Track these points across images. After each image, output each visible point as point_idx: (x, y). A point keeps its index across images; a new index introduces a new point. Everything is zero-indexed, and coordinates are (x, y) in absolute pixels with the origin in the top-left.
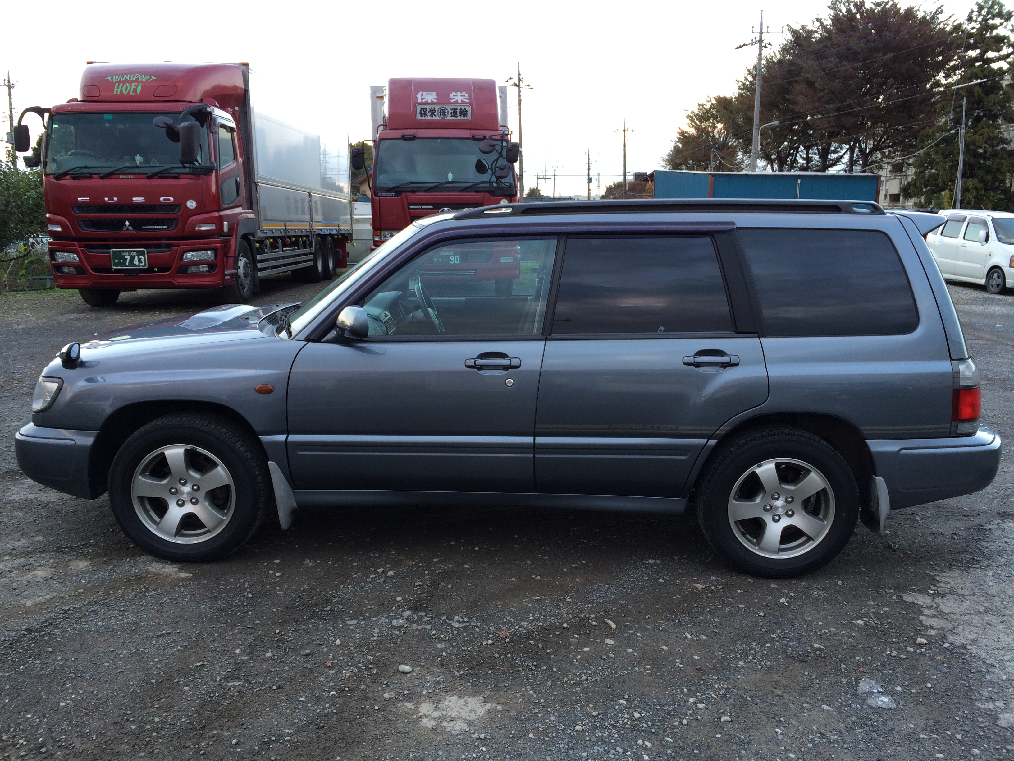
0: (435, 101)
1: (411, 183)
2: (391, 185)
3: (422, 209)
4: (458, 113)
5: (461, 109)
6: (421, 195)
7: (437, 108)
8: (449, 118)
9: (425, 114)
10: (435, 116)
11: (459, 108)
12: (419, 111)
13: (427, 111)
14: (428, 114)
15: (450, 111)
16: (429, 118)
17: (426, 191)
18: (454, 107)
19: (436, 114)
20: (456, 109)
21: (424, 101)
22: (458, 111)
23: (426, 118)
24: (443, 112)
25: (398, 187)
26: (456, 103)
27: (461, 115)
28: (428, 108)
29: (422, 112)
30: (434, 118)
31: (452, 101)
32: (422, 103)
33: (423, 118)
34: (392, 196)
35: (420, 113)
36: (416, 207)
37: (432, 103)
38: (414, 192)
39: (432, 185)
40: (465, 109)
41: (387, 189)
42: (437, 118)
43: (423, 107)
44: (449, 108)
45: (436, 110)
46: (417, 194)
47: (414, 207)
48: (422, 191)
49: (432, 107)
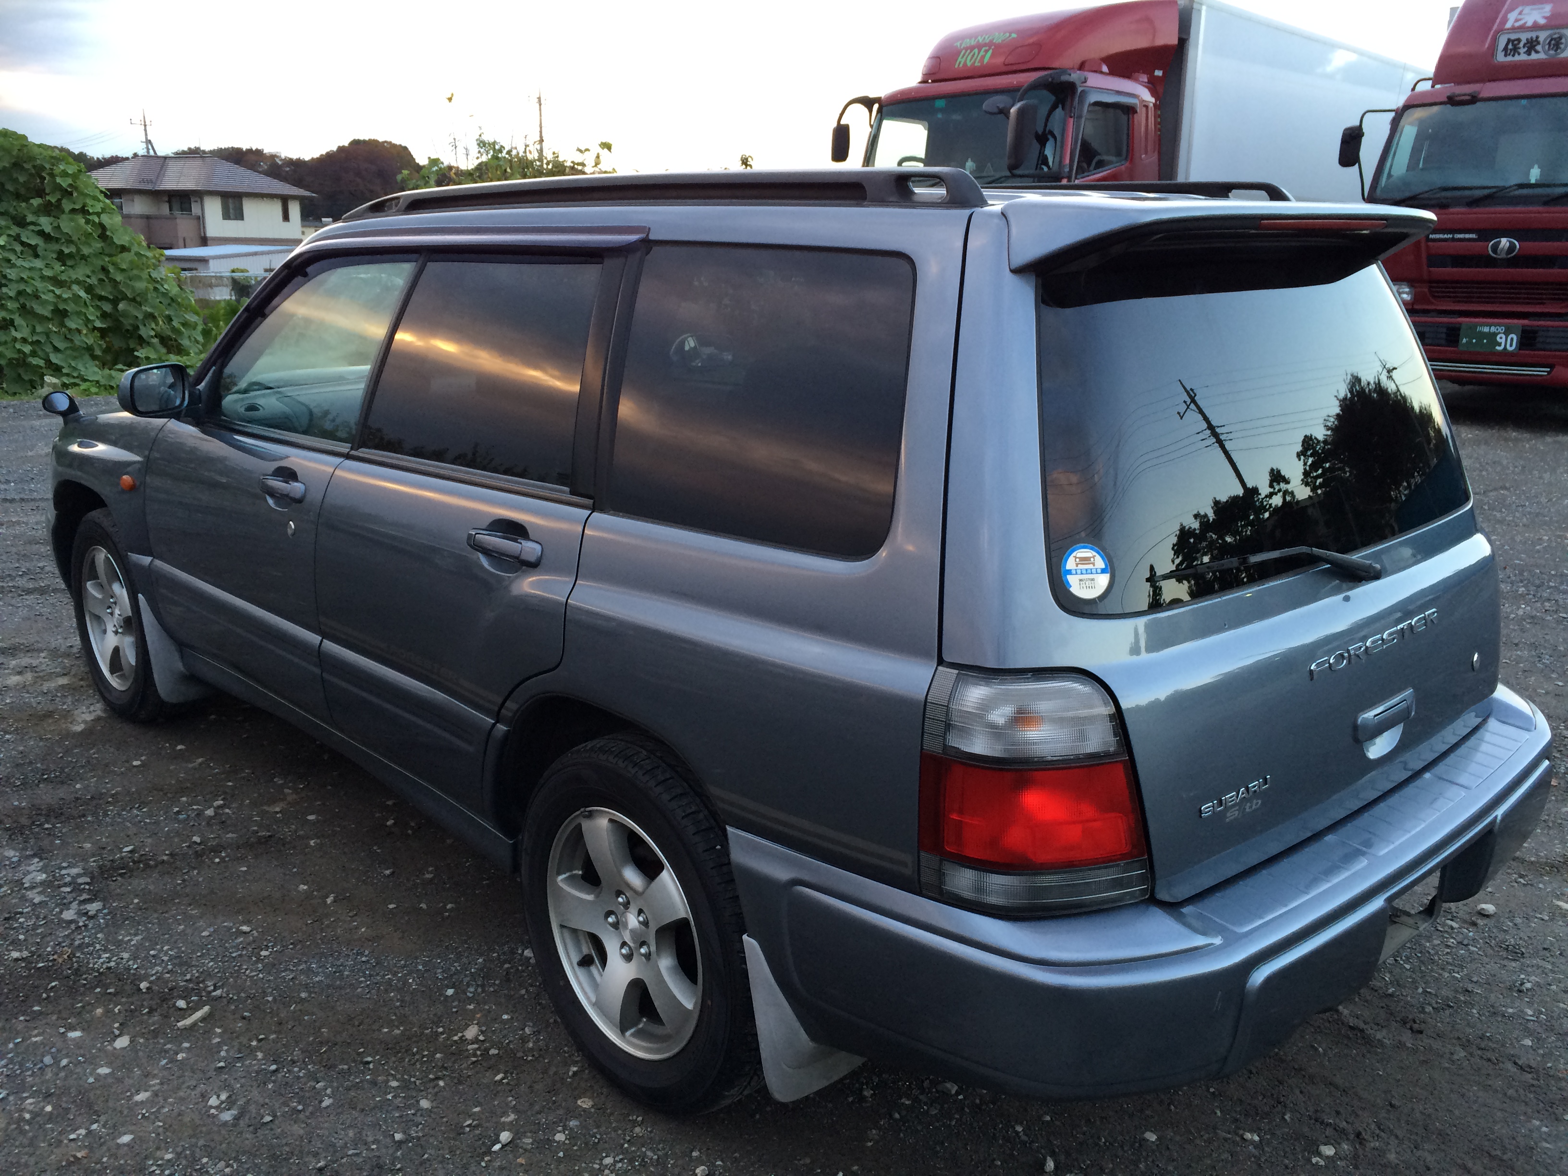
0: (1545, 22)
3: (1453, 239)
7: (1543, 36)
9: (1515, 50)
10: (1537, 52)
12: (1502, 45)
13: (1521, 45)
14: (1523, 51)
16: (1524, 57)
19: (1539, 48)
21: (1517, 24)
23: (1517, 58)
24: (1556, 43)
28: (1524, 37)
29: (1510, 46)
30: (1534, 56)
32: (1514, 28)
33: (1510, 58)
35: (1505, 49)
36: (1441, 236)
37: (1537, 27)
39: (1486, 192)
41: (1396, 202)
42: (1542, 56)
43: (1513, 36)
45: (1541, 39)
46: (1451, 210)
47: (1437, 236)
49: (1533, 35)
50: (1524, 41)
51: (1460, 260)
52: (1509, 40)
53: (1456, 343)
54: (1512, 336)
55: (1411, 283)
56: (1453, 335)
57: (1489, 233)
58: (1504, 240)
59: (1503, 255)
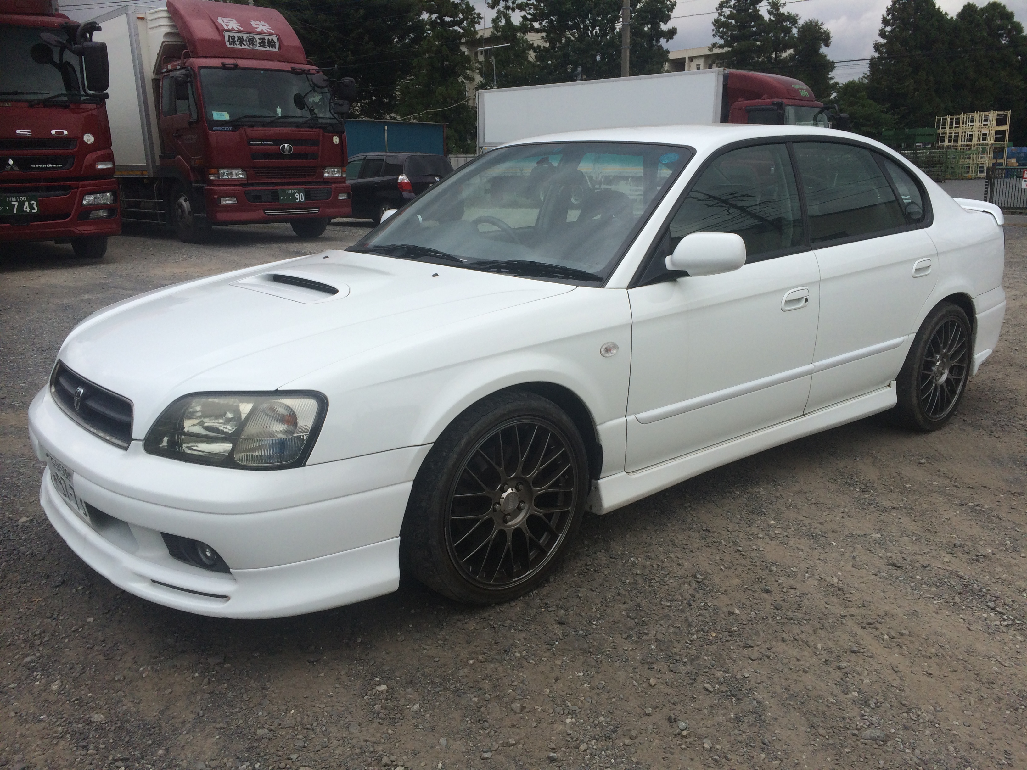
0: (242, 29)
1: (246, 117)
3: (262, 145)
4: (266, 44)
5: (269, 39)
6: (259, 131)
7: (245, 36)
8: (258, 48)
9: (233, 42)
10: (244, 45)
11: (266, 38)
12: (227, 39)
13: (236, 40)
14: (237, 43)
15: (258, 41)
16: (239, 47)
17: (264, 126)
18: (262, 37)
19: (244, 42)
20: (264, 39)
21: (230, 27)
22: (266, 41)
23: (235, 46)
24: (251, 41)
25: (234, 121)
26: (262, 33)
27: (269, 46)
28: (237, 35)
29: (231, 40)
30: (243, 47)
31: (258, 30)
32: (229, 30)
33: (232, 46)
34: (230, 131)
35: (229, 40)
36: (256, 143)
37: (239, 31)
38: (252, 126)
39: (269, 119)
40: (272, 39)
41: (225, 123)
42: (246, 47)
43: (232, 34)
44: (257, 37)
45: (245, 38)
46: (256, 128)
47: (254, 143)
48: (258, 126)
49: (240, 35)
50: (236, 38)
51: (267, 155)
52: (229, 36)
53: (278, 200)
54: (301, 194)
55: (244, 169)
56: (275, 196)
57: (278, 141)
58: (286, 145)
59: (287, 153)
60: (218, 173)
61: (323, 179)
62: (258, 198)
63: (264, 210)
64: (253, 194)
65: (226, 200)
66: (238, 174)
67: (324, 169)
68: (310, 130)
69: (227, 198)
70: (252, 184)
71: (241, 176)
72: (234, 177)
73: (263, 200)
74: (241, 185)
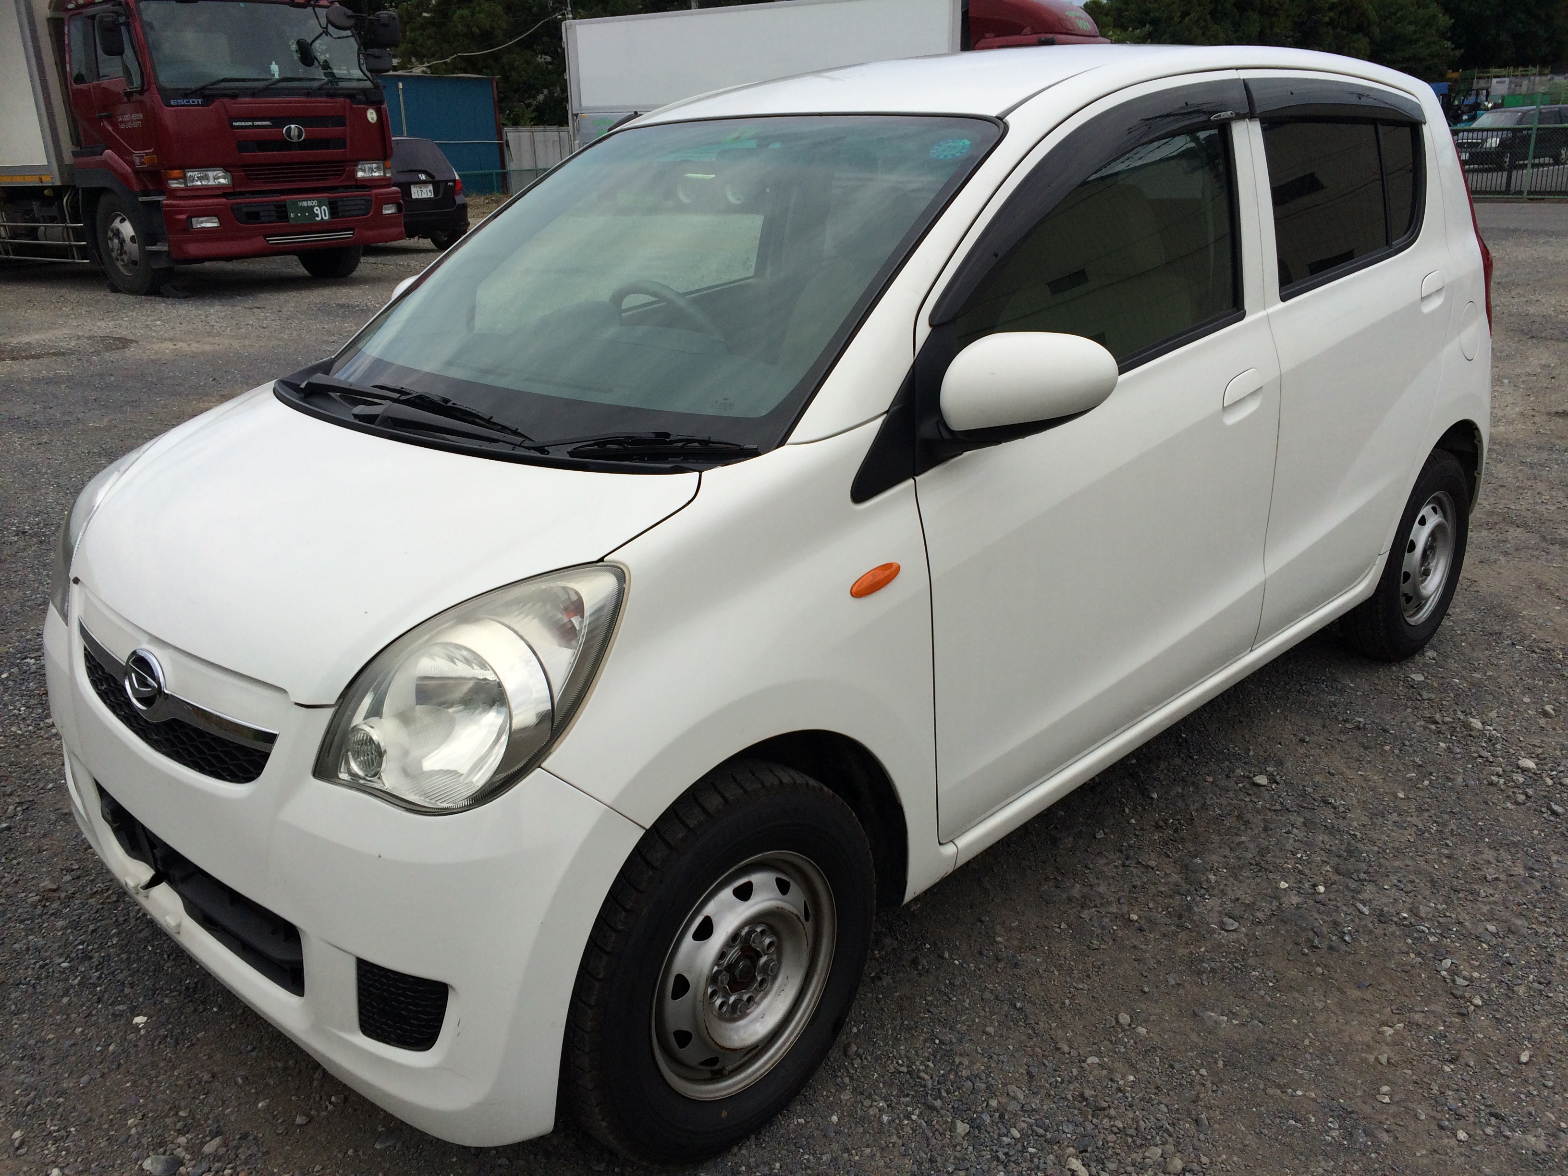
1: (224, 81)
2: (193, 86)
3: (253, 127)
6: (246, 104)
17: (253, 95)
25: (204, 88)
34: (198, 105)
36: (243, 124)
38: (234, 96)
39: (261, 84)
41: (189, 92)
46: (241, 100)
47: (239, 124)
48: (245, 96)
51: (263, 145)
53: (286, 218)
54: (324, 207)
55: (226, 168)
56: (282, 212)
57: (279, 120)
58: (293, 126)
59: (295, 140)
60: (184, 177)
61: (357, 180)
62: (253, 216)
63: (266, 236)
64: (244, 210)
65: (202, 222)
66: (218, 178)
67: (356, 165)
68: (330, 100)
69: (202, 219)
70: (242, 194)
71: (222, 181)
72: (211, 183)
73: (263, 219)
74: (225, 195)
